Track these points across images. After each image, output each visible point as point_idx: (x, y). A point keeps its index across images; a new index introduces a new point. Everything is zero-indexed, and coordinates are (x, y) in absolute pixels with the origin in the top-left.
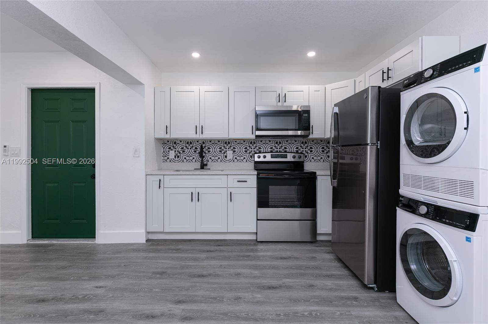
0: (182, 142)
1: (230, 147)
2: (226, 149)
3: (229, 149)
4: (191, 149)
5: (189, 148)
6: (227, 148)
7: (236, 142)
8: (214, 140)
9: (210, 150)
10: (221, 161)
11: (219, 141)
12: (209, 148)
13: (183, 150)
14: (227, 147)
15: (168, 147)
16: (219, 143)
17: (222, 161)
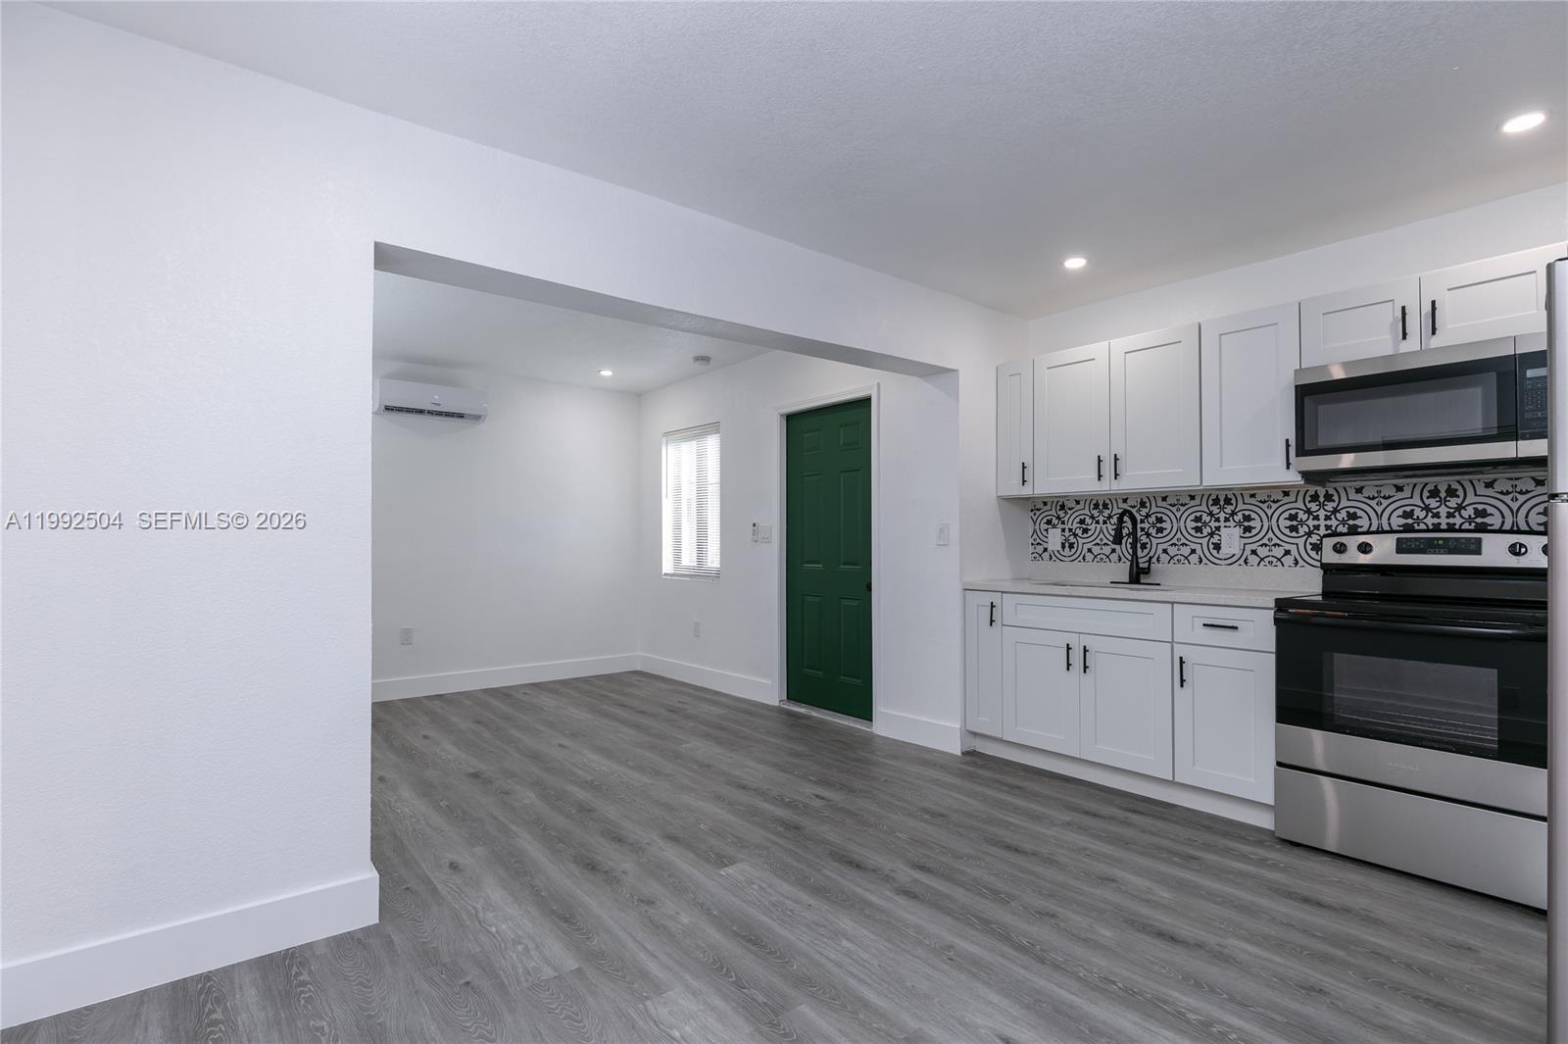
0: (1082, 503)
1: (1233, 513)
2: (1217, 520)
3: (1227, 520)
4: (1105, 522)
5: (1101, 522)
6: (1222, 519)
7: (1252, 496)
8: (1177, 494)
9: (1163, 525)
10: (1201, 562)
11: (1192, 498)
12: (1160, 520)
13: (1084, 526)
14: (1222, 516)
15: (1045, 520)
16: (1193, 503)
17: (1205, 560)
